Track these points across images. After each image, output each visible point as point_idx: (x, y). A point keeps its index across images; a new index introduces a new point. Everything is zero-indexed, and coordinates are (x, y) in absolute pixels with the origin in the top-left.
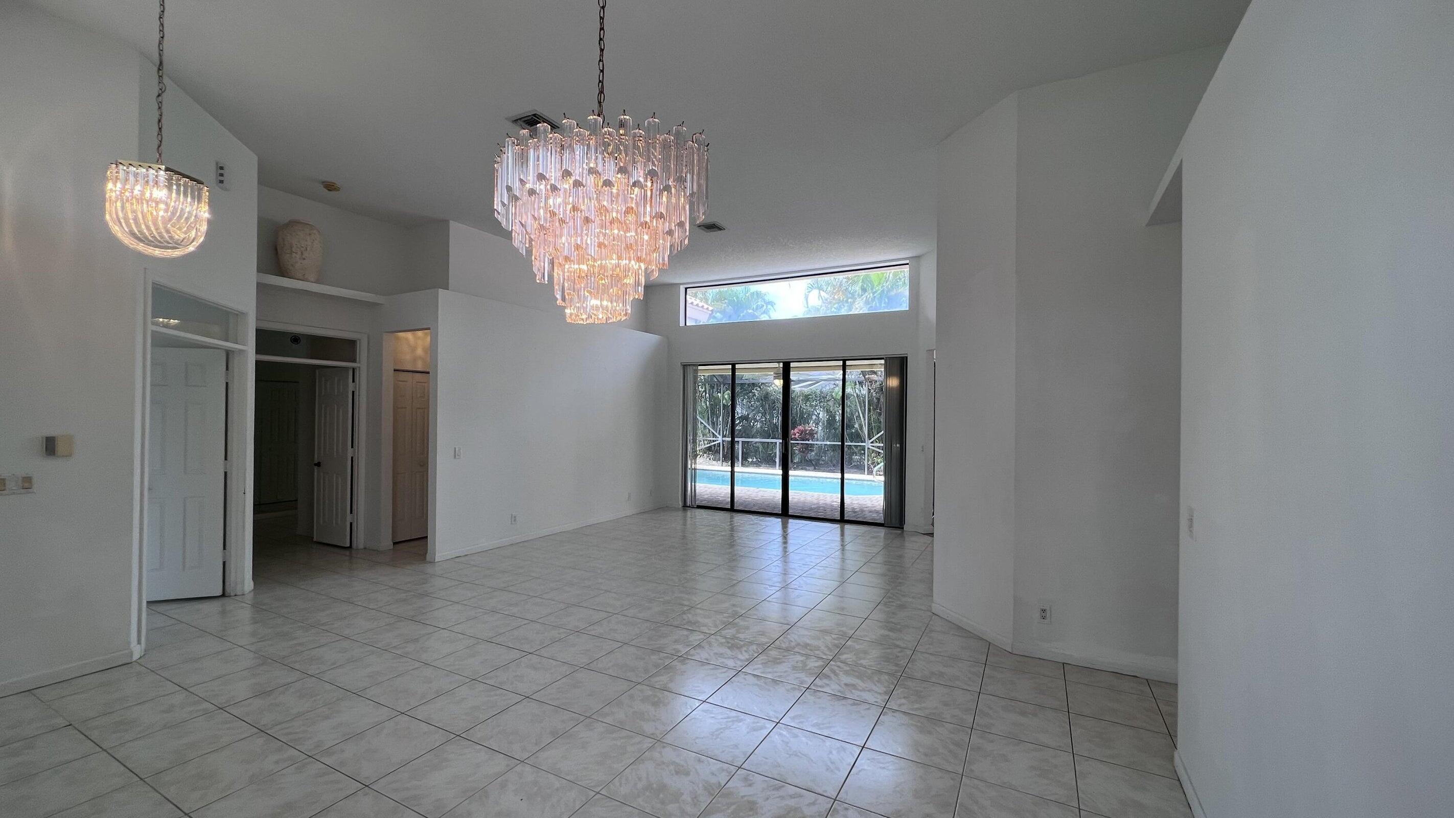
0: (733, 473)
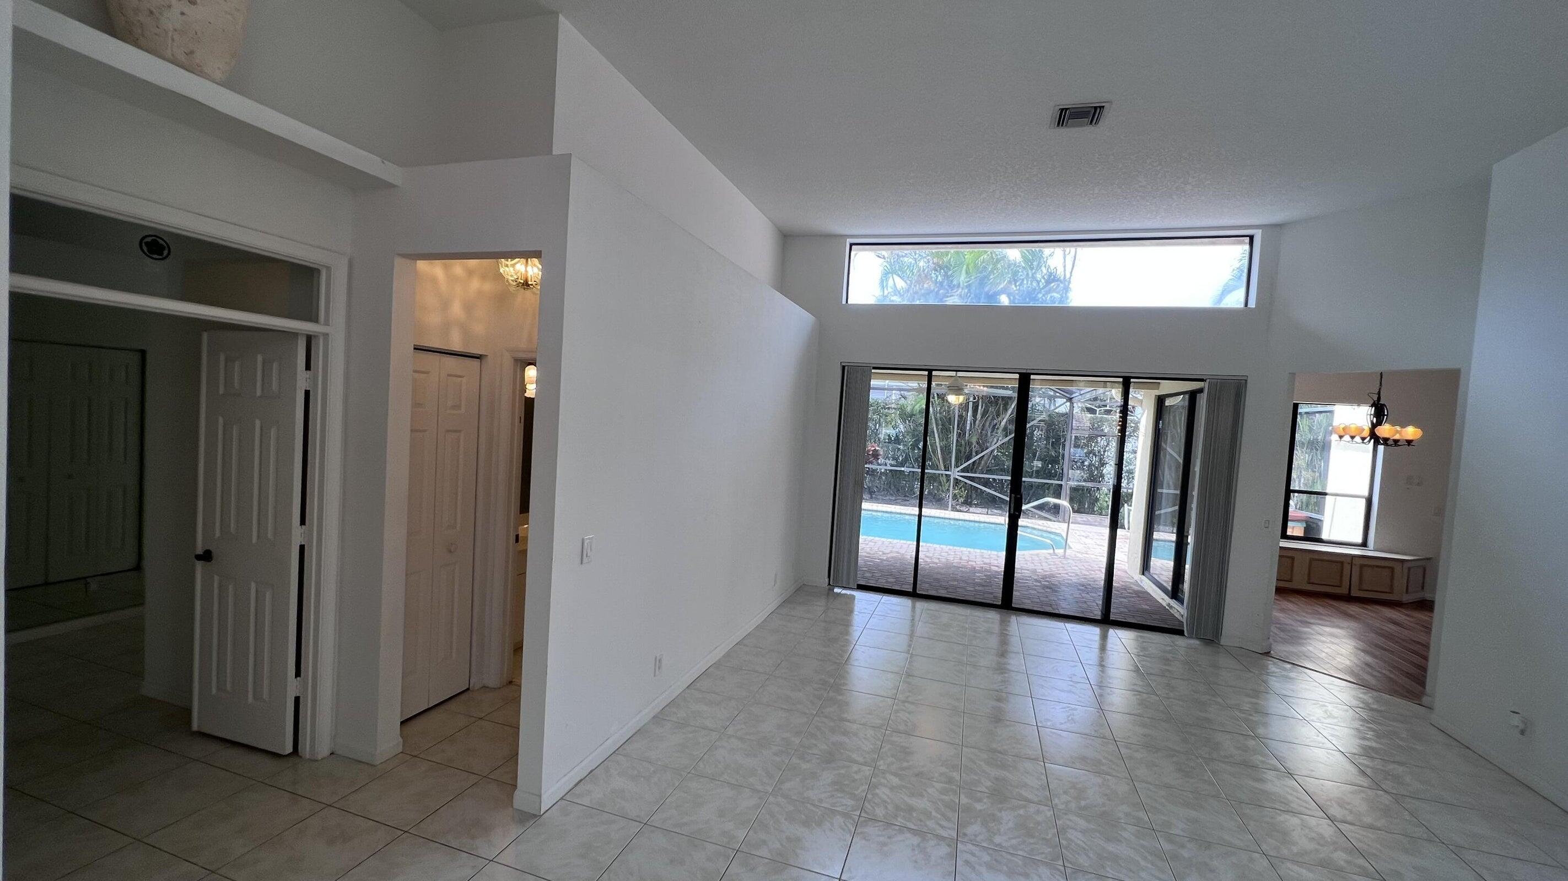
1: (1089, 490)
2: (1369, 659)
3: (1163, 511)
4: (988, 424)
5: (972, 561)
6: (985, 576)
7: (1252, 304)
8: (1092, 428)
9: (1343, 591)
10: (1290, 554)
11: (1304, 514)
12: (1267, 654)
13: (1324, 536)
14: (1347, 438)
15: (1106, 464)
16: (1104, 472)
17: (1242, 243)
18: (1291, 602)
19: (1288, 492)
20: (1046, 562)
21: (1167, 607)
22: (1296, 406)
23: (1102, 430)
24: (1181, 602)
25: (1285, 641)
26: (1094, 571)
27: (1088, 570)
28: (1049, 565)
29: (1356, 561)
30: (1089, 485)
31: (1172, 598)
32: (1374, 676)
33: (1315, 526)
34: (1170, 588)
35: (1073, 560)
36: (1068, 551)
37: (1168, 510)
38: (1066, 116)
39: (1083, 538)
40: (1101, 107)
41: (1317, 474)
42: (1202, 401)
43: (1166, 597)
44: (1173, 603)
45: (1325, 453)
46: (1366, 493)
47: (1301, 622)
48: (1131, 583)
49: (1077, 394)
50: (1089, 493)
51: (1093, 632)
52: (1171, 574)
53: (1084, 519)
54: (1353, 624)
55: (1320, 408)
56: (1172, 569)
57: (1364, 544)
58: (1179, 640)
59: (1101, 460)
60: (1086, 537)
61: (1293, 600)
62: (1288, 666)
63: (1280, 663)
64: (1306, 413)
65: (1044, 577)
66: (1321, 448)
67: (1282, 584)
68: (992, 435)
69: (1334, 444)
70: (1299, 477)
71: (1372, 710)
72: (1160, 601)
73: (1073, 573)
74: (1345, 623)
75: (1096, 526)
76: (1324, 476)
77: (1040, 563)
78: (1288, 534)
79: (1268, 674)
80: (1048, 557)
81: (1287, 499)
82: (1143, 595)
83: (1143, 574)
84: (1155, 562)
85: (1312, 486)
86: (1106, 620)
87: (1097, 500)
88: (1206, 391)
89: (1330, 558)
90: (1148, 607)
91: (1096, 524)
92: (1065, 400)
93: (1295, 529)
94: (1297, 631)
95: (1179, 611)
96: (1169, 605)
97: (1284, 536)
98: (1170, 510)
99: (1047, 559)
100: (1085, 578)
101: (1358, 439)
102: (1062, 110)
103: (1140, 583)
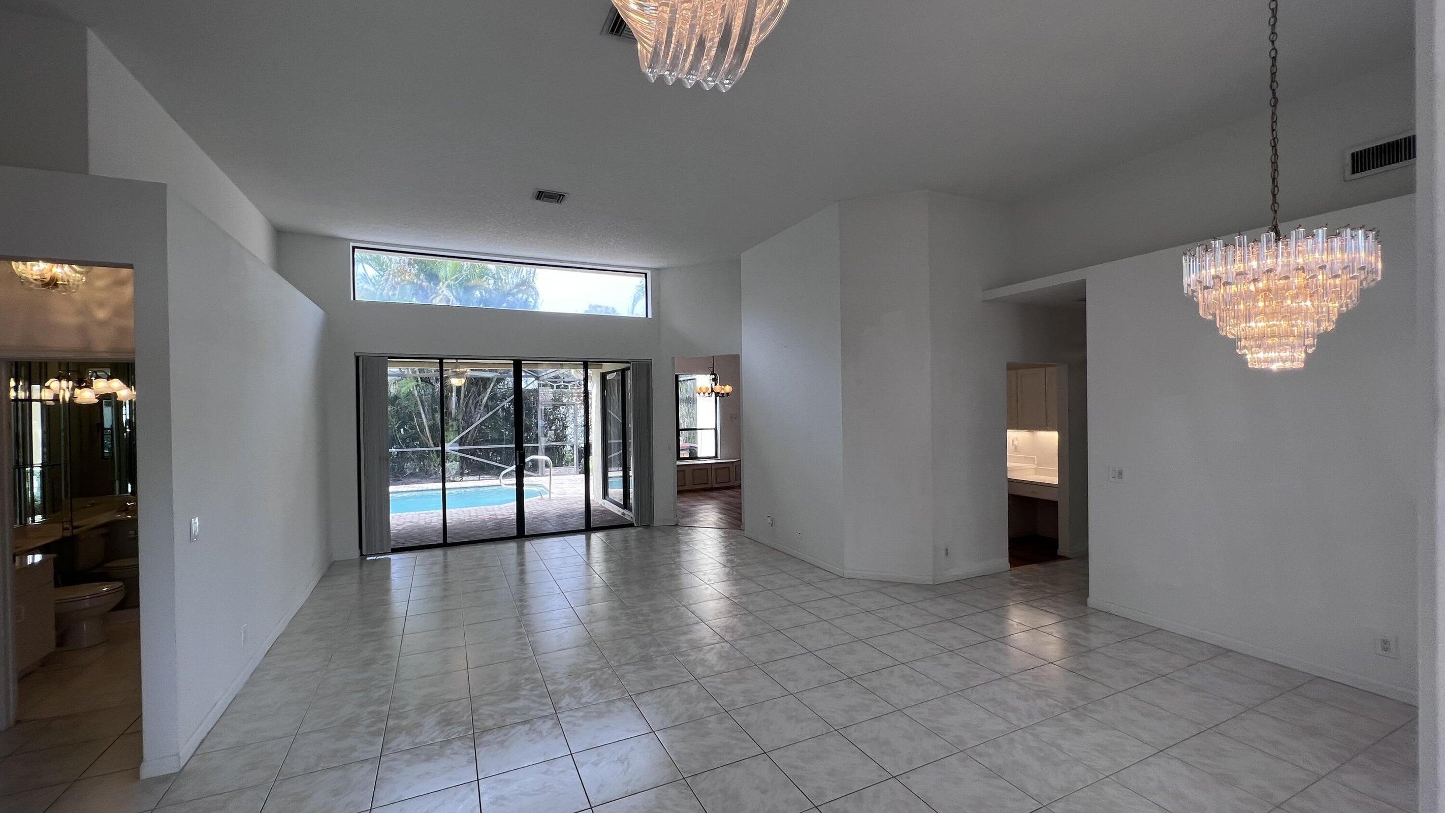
0: (444, 490)
1: (557, 448)
2: (721, 516)
3: (613, 455)
4: (471, 401)
5: (480, 515)
6: (494, 523)
7: (650, 316)
8: (555, 400)
9: (709, 486)
10: (682, 468)
11: (688, 445)
12: (677, 525)
13: (699, 455)
14: (702, 394)
15: (568, 426)
16: (566, 433)
17: (641, 276)
18: (685, 497)
19: (678, 431)
20: (538, 505)
21: (622, 515)
22: (677, 377)
23: (562, 401)
24: (631, 510)
25: (684, 517)
26: (573, 504)
27: (568, 504)
28: (541, 506)
29: (714, 467)
30: (558, 444)
31: (624, 509)
32: (723, 522)
33: (694, 452)
34: (622, 503)
35: (556, 500)
36: (552, 496)
37: (615, 454)
38: (541, 195)
39: (560, 485)
40: (563, 195)
41: (692, 419)
42: (629, 374)
43: (621, 509)
44: (625, 511)
45: (695, 405)
46: (714, 427)
47: (691, 506)
48: (599, 506)
49: (544, 374)
50: (558, 451)
51: (582, 537)
52: (622, 496)
53: (558, 471)
54: (715, 502)
55: (690, 377)
56: (622, 493)
57: (716, 457)
58: (632, 531)
59: (564, 424)
60: (562, 484)
61: (686, 495)
62: (687, 528)
63: (683, 528)
64: (683, 381)
65: (540, 515)
66: (692, 401)
67: (681, 488)
68: (475, 412)
69: (698, 398)
70: (684, 422)
71: (722, 537)
72: (617, 513)
73: (558, 508)
74: (711, 502)
75: (567, 475)
76: (695, 419)
77: (534, 506)
78: (681, 457)
79: (678, 534)
80: (538, 501)
81: (678, 435)
82: (607, 512)
83: (605, 499)
84: (611, 491)
85: (691, 426)
86: (588, 528)
87: (564, 456)
88: (631, 368)
89: (700, 467)
90: (611, 518)
91: (567, 473)
92: (534, 379)
93: (684, 454)
94: (690, 511)
95: (629, 515)
96: (623, 514)
97: (679, 458)
98: (617, 454)
99: (538, 503)
100: (568, 510)
101: (707, 394)
102: (540, 192)
103: (604, 506)
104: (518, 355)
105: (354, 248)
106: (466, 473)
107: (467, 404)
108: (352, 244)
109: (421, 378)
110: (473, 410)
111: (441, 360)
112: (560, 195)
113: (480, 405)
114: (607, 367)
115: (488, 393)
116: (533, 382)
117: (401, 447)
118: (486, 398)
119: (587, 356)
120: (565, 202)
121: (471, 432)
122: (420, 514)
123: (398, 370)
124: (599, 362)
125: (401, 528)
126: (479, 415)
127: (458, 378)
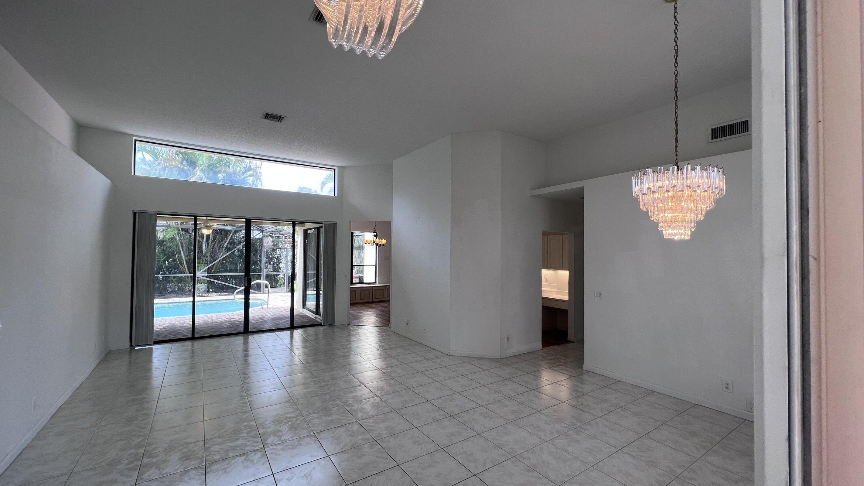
0: (194, 302)
1: (274, 275)
2: (377, 319)
3: (310, 281)
6: (229, 324)
7: (336, 195)
8: (274, 245)
9: (370, 300)
10: (354, 290)
11: (359, 275)
12: (349, 324)
13: (365, 281)
14: (367, 244)
15: (281, 262)
16: (280, 267)
17: (332, 171)
18: (355, 307)
19: (352, 266)
20: (259, 312)
21: (315, 319)
22: (352, 233)
23: (278, 246)
24: (320, 315)
25: (354, 319)
26: (282, 311)
28: (261, 313)
29: (374, 289)
30: (275, 273)
31: (316, 315)
32: (378, 323)
33: (361, 279)
34: (315, 311)
35: (272, 309)
36: (269, 306)
38: (267, 116)
39: (275, 299)
40: (282, 117)
41: (361, 259)
42: (322, 231)
43: (314, 315)
44: (317, 316)
45: (363, 251)
46: (375, 264)
47: (359, 312)
48: (300, 313)
49: (266, 228)
50: (274, 278)
51: (288, 332)
52: (315, 306)
53: (274, 290)
54: (374, 310)
55: (360, 234)
57: (375, 283)
58: (321, 328)
59: (279, 260)
62: (355, 326)
63: (353, 326)
64: (356, 236)
66: (361, 248)
67: (353, 302)
68: (219, 251)
69: (365, 247)
70: (355, 260)
71: (377, 332)
72: (312, 317)
74: (371, 310)
75: (279, 293)
76: (363, 260)
77: (256, 313)
79: (350, 330)
80: (260, 309)
81: (352, 269)
82: (305, 316)
83: (304, 308)
84: (308, 303)
85: (360, 264)
86: (292, 327)
87: (278, 281)
88: (323, 227)
89: (365, 289)
90: (307, 320)
91: (280, 292)
93: (356, 280)
94: (358, 315)
95: (319, 318)
96: (315, 317)
97: (352, 283)
98: (313, 280)
100: (279, 315)
101: (370, 244)
102: (267, 114)
103: (303, 312)
104: (249, 216)
105: (136, 141)
106: (211, 291)
107: (214, 246)
108: (134, 138)
109: (182, 229)
110: (217, 250)
111: (195, 217)
112: (280, 117)
113: (223, 247)
114: (308, 226)
115: (228, 240)
116: (259, 233)
117: (165, 274)
118: (227, 243)
119: (294, 218)
120: (284, 121)
121: (216, 264)
122: (176, 318)
123: (166, 223)
124: (303, 223)
125: (162, 327)
126: (222, 254)
127: (207, 229)
